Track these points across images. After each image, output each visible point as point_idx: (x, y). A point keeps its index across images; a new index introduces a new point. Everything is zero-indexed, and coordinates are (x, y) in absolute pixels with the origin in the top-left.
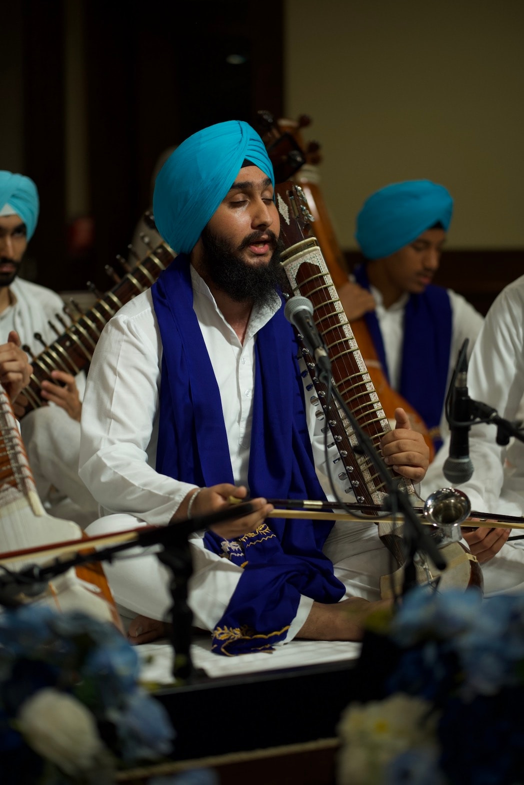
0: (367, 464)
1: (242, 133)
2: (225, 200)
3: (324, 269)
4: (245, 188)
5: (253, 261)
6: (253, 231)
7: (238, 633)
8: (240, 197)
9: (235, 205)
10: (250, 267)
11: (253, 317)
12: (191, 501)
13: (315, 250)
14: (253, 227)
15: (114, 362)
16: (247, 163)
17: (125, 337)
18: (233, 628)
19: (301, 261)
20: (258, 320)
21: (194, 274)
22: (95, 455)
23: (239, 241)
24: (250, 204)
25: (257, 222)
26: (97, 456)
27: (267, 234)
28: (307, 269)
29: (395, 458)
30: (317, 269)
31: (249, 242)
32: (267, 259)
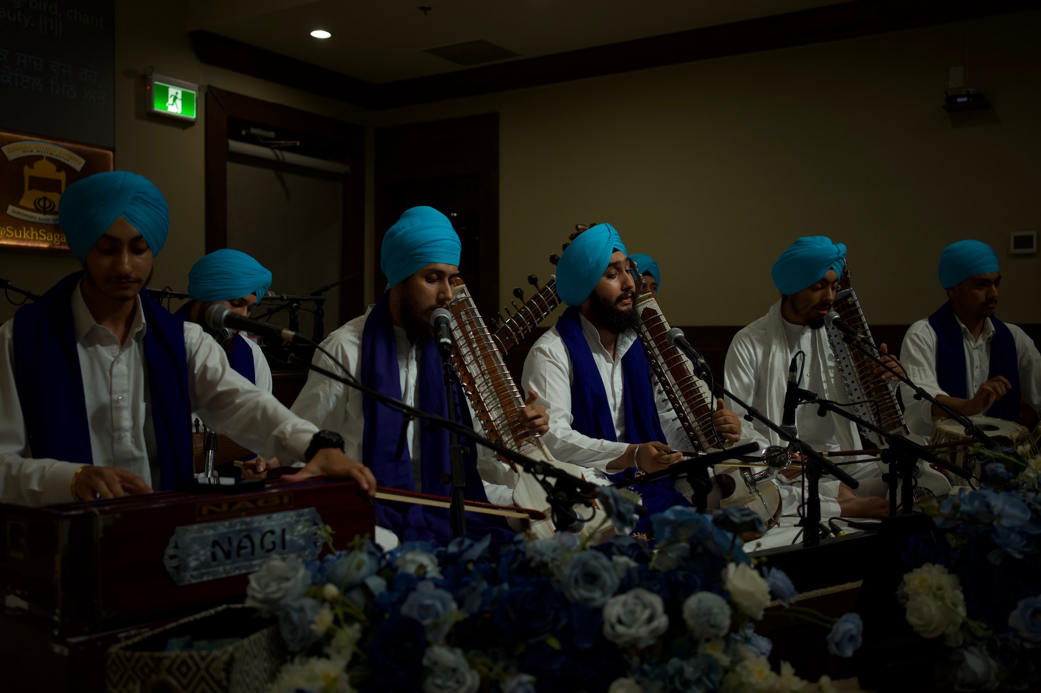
0: (703, 431)
1: (609, 231)
2: (604, 275)
3: (660, 312)
4: (615, 265)
5: (624, 308)
6: (622, 292)
7: (645, 536)
8: (613, 271)
9: (610, 276)
10: (622, 312)
11: (619, 342)
12: (635, 454)
13: (652, 300)
14: (622, 289)
15: (544, 374)
16: (615, 250)
17: (548, 359)
18: (643, 534)
19: (644, 306)
20: (623, 346)
21: (583, 318)
22: (547, 433)
23: (614, 299)
24: (619, 275)
25: (625, 286)
26: (549, 432)
27: (630, 293)
28: (649, 312)
29: (723, 428)
30: (654, 312)
31: (620, 299)
32: (631, 306)
